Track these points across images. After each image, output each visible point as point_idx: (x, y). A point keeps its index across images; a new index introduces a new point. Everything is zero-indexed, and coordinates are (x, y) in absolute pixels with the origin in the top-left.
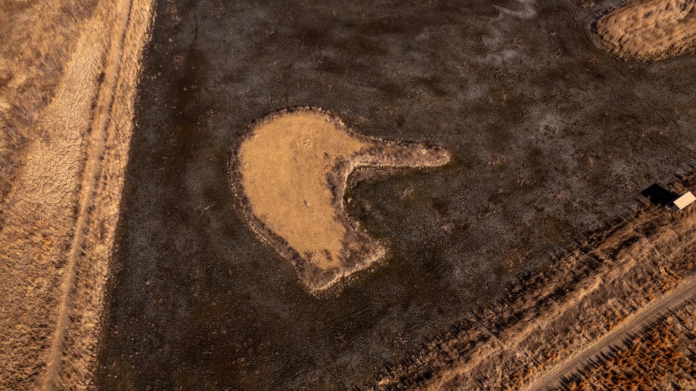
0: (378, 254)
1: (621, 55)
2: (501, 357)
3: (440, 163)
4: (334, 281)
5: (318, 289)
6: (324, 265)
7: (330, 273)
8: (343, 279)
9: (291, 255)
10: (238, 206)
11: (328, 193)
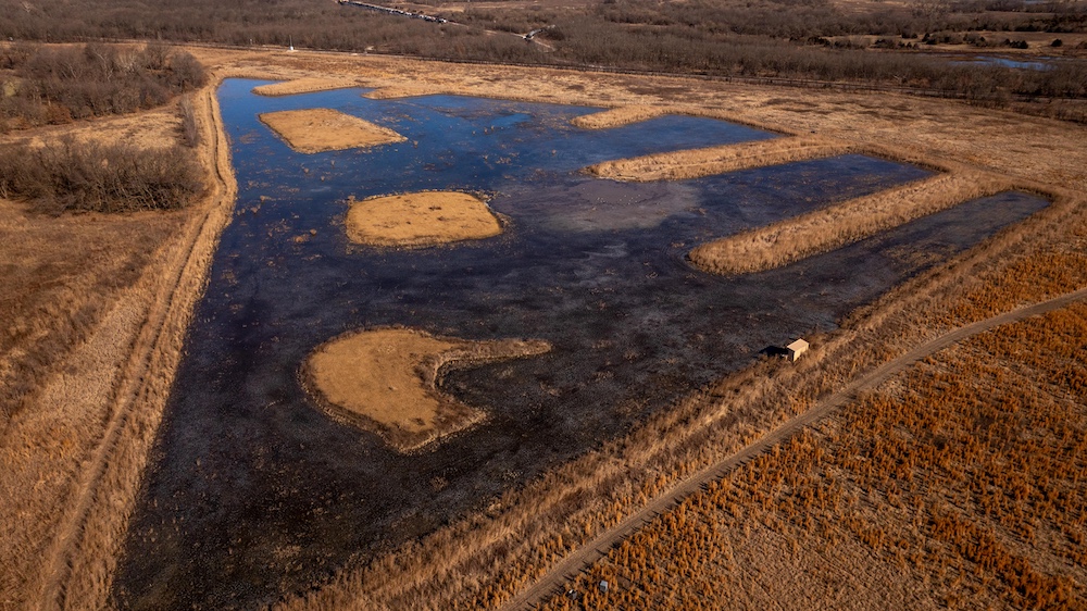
0: (479, 416)
1: (718, 271)
2: (628, 473)
3: (539, 351)
4: (429, 441)
5: (409, 447)
6: (415, 428)
7: (424, 434)
8: (439, 439)
9: (375, 427)
10: (310, 399)
11: (416, 380)
